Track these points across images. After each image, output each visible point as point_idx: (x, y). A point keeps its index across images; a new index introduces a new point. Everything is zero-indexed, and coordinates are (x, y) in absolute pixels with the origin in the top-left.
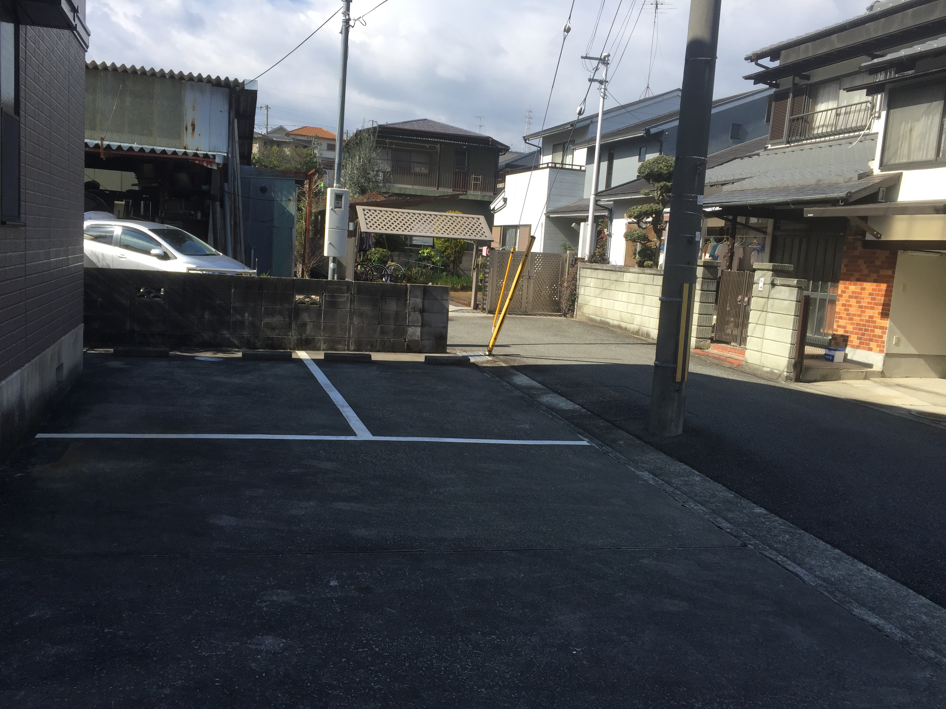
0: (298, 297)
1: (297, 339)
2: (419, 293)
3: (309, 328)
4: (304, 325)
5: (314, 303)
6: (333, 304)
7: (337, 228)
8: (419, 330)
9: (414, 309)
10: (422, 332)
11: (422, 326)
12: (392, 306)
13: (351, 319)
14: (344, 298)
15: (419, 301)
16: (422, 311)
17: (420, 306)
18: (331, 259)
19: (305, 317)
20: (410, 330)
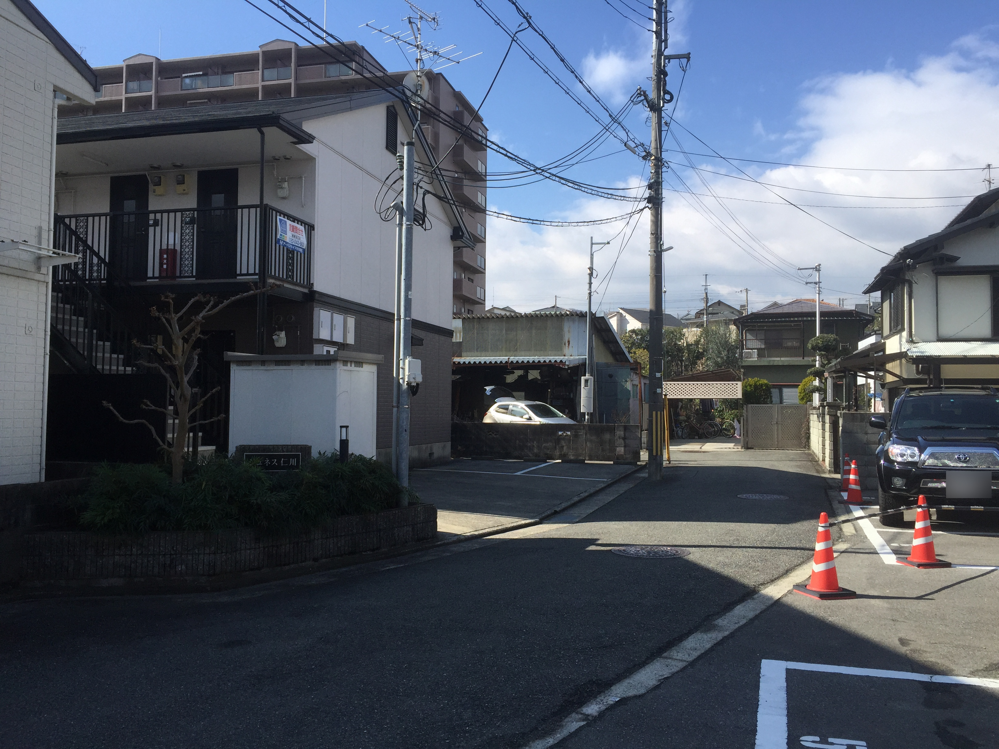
0: (560, 433)
1: (560, 454)
2: (622, 429)
3: (565, 448)
4: (563, 447)
5: (567, 435)
6: (576, 436)
7: (587, 397)
8: (623, 449)
9: (619, 438)
10: (625, 450)
11: (625, 447)
12: (607, 436)
13: (586, 443)
14: (582, 432)
15: (622, 433)
16: (624, 439)
17: (623, 436)
18: (586, 413)
19: (563, 443)
20: (618, 449)
